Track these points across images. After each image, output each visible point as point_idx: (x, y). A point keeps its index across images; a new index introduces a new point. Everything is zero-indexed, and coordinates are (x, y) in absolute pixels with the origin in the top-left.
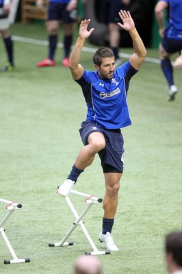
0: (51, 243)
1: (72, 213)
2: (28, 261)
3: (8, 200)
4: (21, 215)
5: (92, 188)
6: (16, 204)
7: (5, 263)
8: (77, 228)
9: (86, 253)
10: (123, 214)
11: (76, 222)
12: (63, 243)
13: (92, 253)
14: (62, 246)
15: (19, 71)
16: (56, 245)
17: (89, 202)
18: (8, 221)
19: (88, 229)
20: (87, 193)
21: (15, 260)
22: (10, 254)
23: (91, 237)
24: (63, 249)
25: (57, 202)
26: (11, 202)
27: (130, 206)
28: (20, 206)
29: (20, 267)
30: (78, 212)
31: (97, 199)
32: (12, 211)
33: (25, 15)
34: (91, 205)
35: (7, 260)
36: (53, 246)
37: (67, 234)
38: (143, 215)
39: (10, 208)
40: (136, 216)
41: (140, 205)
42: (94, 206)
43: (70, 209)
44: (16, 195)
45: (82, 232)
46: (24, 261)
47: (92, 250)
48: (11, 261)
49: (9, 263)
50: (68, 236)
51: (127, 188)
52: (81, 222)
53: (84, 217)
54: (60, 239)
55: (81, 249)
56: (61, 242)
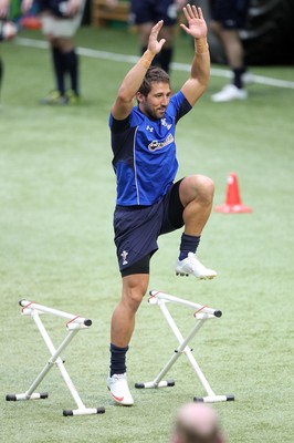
0: (139, 383)
1: (173, 334)
2: (101, 411)
3: (69, 312)
4: (90, 337)
5: (204, 294)
6: (83, 320)
7: (65, 414)
8: (180, 358)
9: (195, 399)
10: (255, 335)
11: (178, 349)
12: (158, 382)
13: (205, 399)
14: (156, 387)
15: (88, 104)
16: (146, 385)
17: (200, 316)
18: (69, 347)
19: (198, 360)
20: (196, 302)
21: (81, 410)
22: (73, 400)
23: (204, 373)
24: (159, 393)
25: (149, 316)
26: (73, 317)
27: (266, 323)
28: (88, 323)
29: (90, 422)
30: (182, 332)
31: (213, 311)
32: (76, 331)
33: (97, 14)
34: (204, 320)
35: (68, 409)
36: (142, 387)
37: (165, 367)
38: (287, 337)
39: (72, 326)
40: (276, 339)
41: (283, 321)
42: (208, 322)
43: (169, 328)
44: (82, 304)
45: (188, 365)
46: (95, 411)
47: (206, 394)
48: (75, 412)
49: (71, 414)
50: (166, 372)
51: (261, 294)
52: (187, 349)
53: (193, 341)
54: (154, 377)
55: (187, 392)
56: (155, 380)
